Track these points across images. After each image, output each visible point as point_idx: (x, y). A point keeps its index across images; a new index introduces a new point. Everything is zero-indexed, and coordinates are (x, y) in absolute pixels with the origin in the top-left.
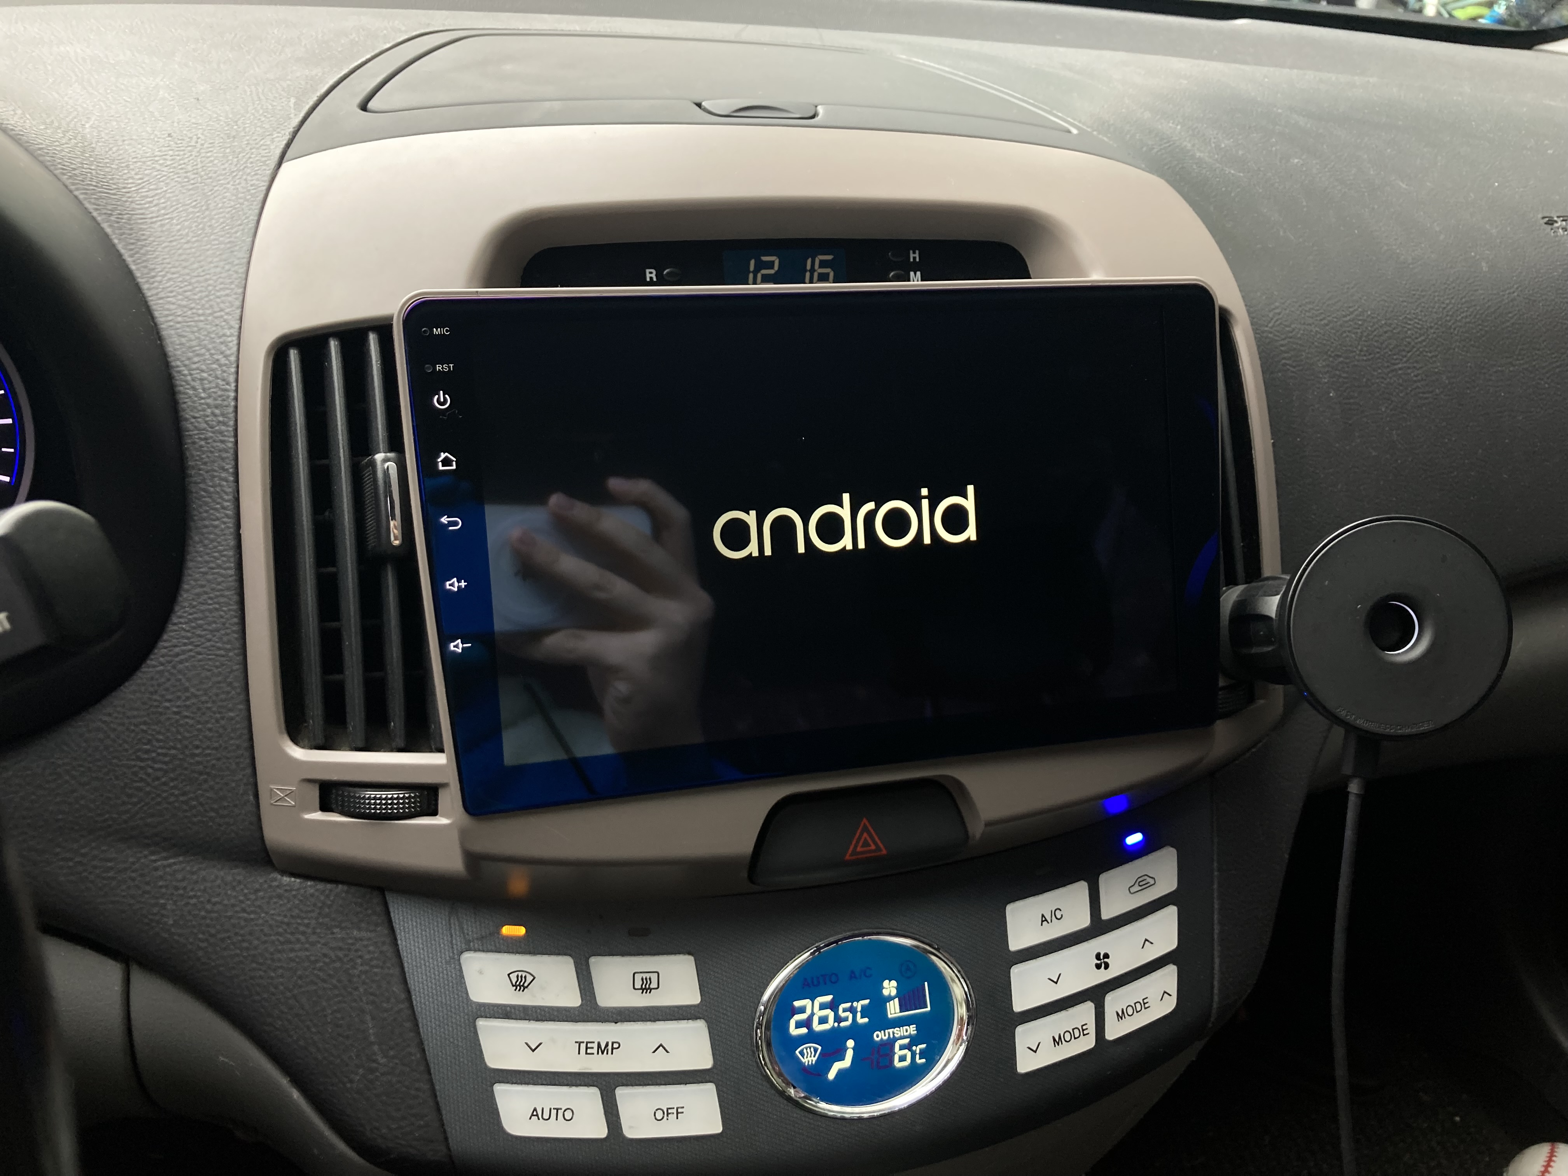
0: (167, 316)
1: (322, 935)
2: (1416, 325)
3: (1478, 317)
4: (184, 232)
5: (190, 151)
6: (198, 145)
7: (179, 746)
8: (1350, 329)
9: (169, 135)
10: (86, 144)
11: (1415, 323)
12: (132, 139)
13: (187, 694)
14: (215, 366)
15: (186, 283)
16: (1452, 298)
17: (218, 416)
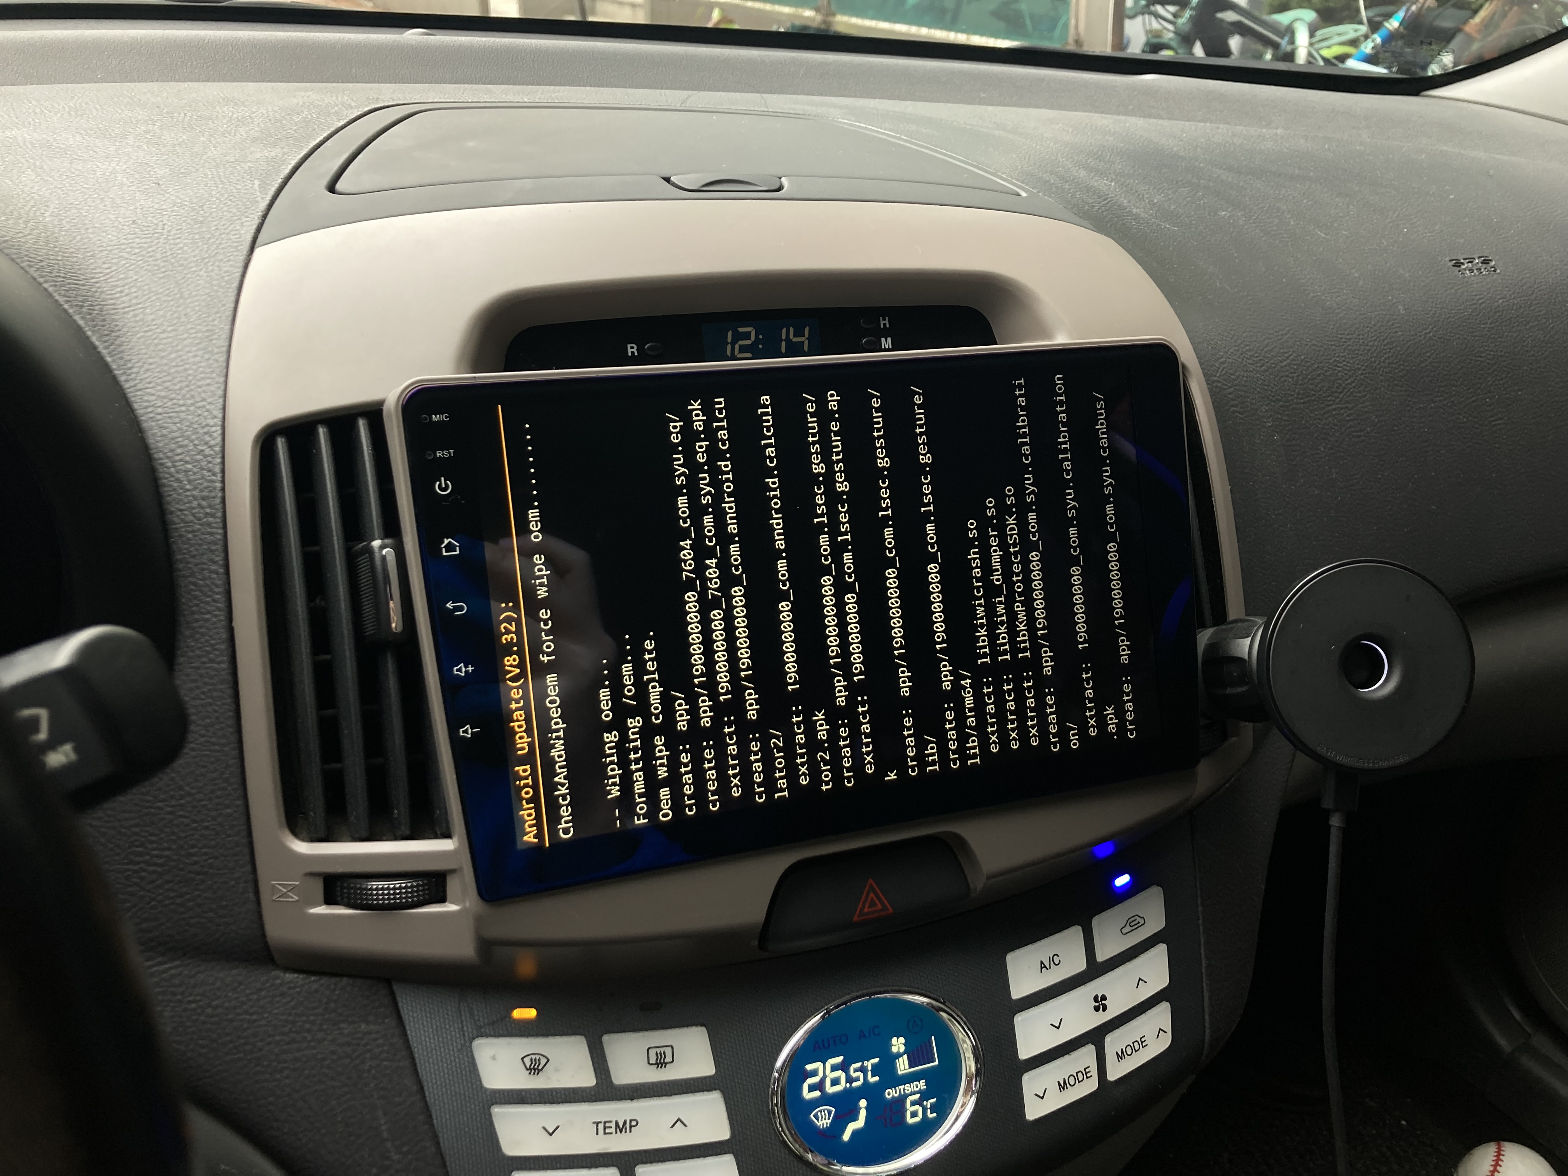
0: (147, 407)
1: (328, 1032)
2: (1344, 367)
3: (1399, 357)
4: (159, 322)
5: (158, 238)
6: (165, 232)
7: (174, 847)
8: (1286, 373)
9: (134, 222)
10: (49, 233)
11: (1344, 365)
12: (95, 227)
13: (182, 793)
14: (199, 457)
15: (165, 374)
16: (1375, 340)
17: (206, 508)
